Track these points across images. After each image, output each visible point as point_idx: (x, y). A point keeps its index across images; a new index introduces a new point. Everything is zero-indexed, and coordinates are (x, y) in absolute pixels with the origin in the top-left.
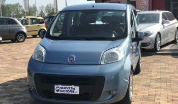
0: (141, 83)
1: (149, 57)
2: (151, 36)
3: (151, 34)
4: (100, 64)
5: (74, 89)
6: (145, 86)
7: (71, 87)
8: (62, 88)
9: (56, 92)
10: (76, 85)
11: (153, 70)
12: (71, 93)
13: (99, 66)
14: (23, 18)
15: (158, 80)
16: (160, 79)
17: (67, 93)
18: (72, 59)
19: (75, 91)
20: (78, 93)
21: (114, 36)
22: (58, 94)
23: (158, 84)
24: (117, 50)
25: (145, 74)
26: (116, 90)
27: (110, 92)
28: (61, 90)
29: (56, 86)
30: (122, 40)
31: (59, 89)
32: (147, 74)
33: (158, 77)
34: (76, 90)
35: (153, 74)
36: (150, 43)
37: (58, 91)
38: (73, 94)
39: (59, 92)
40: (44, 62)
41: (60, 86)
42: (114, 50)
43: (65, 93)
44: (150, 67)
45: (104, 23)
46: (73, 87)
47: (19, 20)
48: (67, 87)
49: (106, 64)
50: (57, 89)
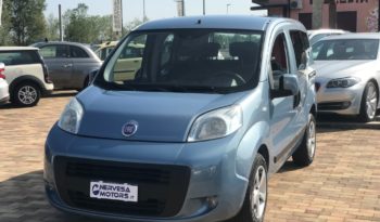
0: (302, 186)
1: (345, 133)
2: (354, 88)
3: (353, 83)
4: (186, 142)
5: (128, 190)
6: (308, 192)
7: (121, 185)
8: (104, 187)
9: (92, 195)
10: (132, 182)
11: (342, 160)
12: (120, 199)
13: (183, 145)
14: (104, 45)
15: (343, 182)
16: (348, 179)
17: (114, 198)
18: (129, 129)
19: (130, 194)
20: (135, 200)
21: (234, 84)
22: (96, 199)
23: (338, 189)
24: (226, 113)
25: (320, 168)
26: (215, 196)
27: (203, 200)
28: (103, 191)
29: (92, 184)
30: (243, 93)
31: (99, 189)
32: (326, 168)
33: (346, 175)
34: (132, 193)
35: (337, 168)
36: (350, 103)
37: (96, 193)
38: (126, 200)
39: (99, 196)
40: (77, 135)
41: (101, 183)
42: (220, 114)
43: (111, 198)
44: (338, 154)
45: (236, 58)
46: (126, 186)
47: (94, 49)
48: (115, 185)
49: (199, 140)
50: (95, 189)
